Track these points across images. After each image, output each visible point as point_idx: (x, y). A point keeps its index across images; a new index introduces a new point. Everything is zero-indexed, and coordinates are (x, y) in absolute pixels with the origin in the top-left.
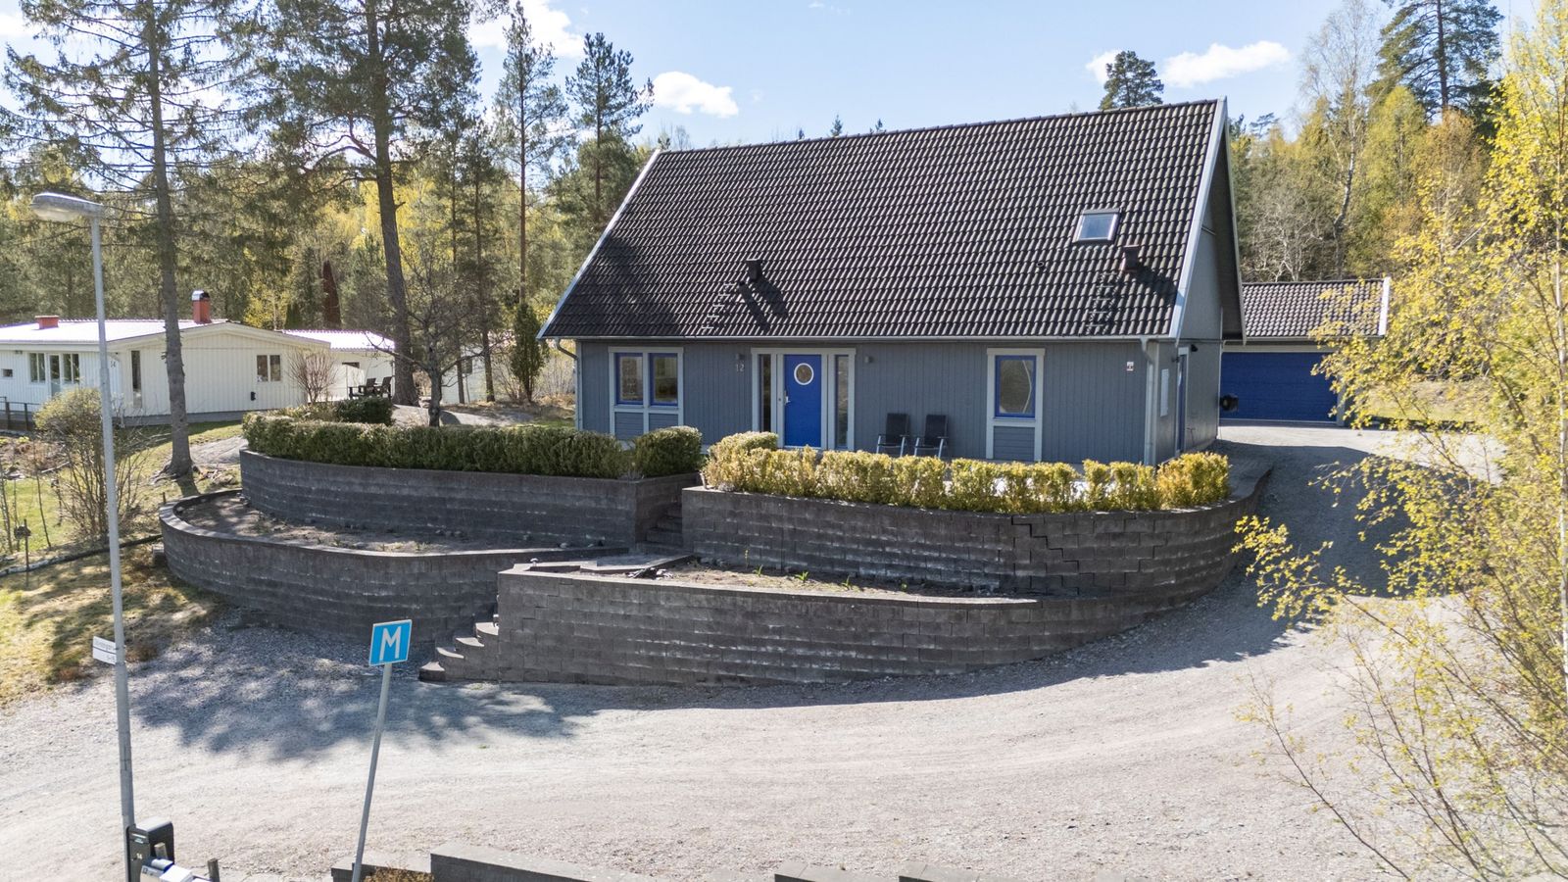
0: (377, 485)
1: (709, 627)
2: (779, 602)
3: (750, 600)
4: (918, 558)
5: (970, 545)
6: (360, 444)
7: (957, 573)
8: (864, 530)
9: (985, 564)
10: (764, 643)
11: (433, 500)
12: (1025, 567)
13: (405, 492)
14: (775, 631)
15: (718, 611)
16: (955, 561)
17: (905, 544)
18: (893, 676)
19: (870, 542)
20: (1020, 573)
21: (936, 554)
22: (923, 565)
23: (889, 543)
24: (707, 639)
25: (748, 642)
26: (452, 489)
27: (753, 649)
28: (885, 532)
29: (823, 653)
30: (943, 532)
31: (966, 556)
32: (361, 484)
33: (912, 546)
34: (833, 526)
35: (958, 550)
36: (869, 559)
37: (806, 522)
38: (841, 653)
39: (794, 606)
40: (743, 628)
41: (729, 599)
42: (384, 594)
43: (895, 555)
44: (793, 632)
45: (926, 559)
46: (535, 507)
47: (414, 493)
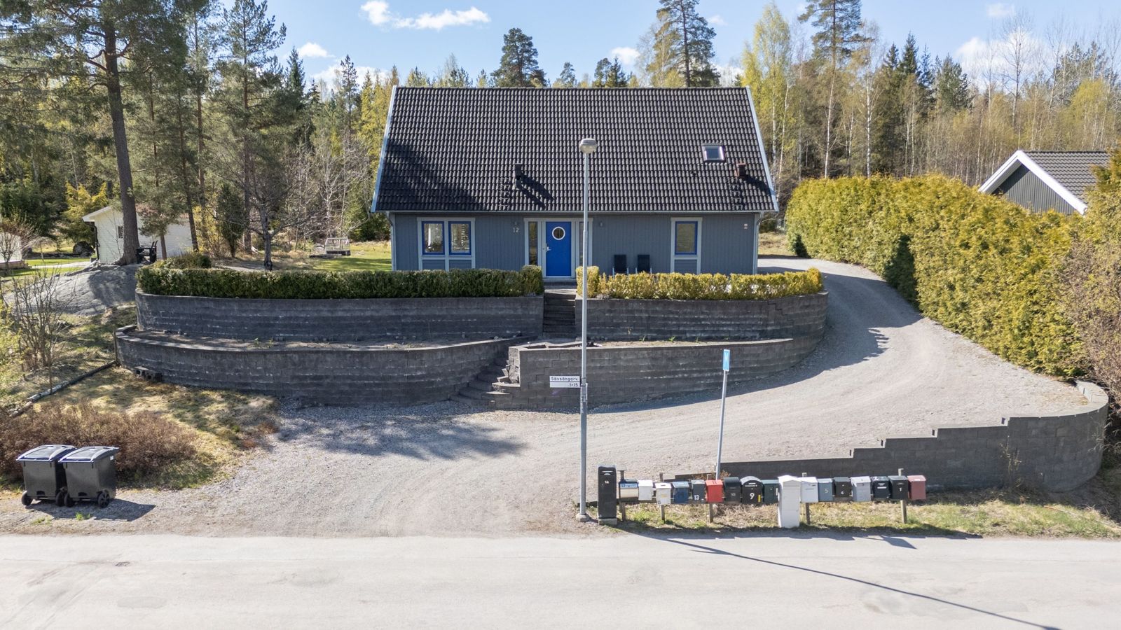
0: (344, 310)
1: (649, 367)
2: (685, 351)
3: (670, 351)
4: (719, 326)
5: (747, 316)
6: (325, 284)
7: (739, 331)
8: (690, 313)
9: (753, 325)
10: (676, 373)
11: (392, 317)
12: (772, 325)
13: (368, 314)
14: (683, 366)
15: (654, 359)
16: (738, 325)
17: (713, 319)
18: (740, 382)
19: (694, 320)
20: (769, 328)
21: (729, 323)
22: (721, 329)
23: (704, 319)
24: (647, 374)
25: (669, 373)
26: (406, 310)
27: (672, 377)
28: (703, 313)
29: (706, 375)
30: (734, 311)
31: (744, 322)
32: (329, 311)
33: (717, 320)
34: (673, 313)
35: (739, 319)
36: (692, 329)
37: (657, 312)
38: (714, 374)
39: (693, 352)
40: (666, 367)
41: (659, 352)
42: (419, 373)
43: (707, 325)
44: (693, 366)
45: (724, 326)
46: (467, 317)
47: (375, 314)
